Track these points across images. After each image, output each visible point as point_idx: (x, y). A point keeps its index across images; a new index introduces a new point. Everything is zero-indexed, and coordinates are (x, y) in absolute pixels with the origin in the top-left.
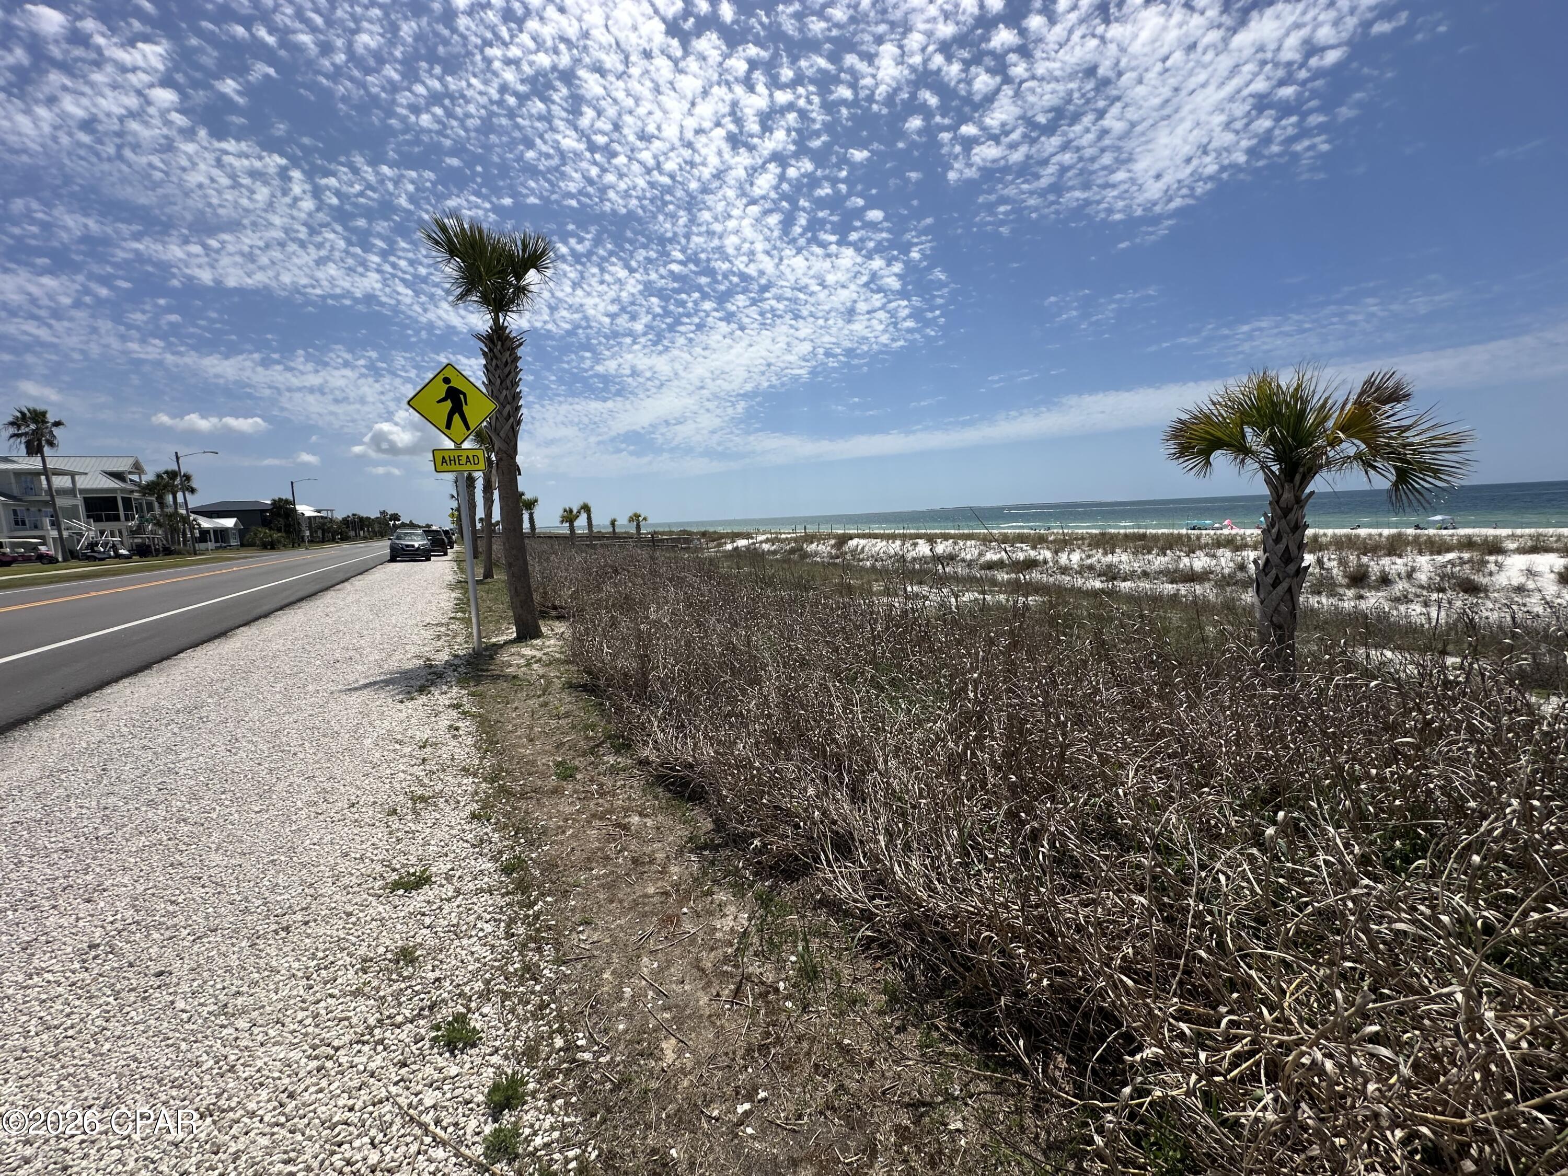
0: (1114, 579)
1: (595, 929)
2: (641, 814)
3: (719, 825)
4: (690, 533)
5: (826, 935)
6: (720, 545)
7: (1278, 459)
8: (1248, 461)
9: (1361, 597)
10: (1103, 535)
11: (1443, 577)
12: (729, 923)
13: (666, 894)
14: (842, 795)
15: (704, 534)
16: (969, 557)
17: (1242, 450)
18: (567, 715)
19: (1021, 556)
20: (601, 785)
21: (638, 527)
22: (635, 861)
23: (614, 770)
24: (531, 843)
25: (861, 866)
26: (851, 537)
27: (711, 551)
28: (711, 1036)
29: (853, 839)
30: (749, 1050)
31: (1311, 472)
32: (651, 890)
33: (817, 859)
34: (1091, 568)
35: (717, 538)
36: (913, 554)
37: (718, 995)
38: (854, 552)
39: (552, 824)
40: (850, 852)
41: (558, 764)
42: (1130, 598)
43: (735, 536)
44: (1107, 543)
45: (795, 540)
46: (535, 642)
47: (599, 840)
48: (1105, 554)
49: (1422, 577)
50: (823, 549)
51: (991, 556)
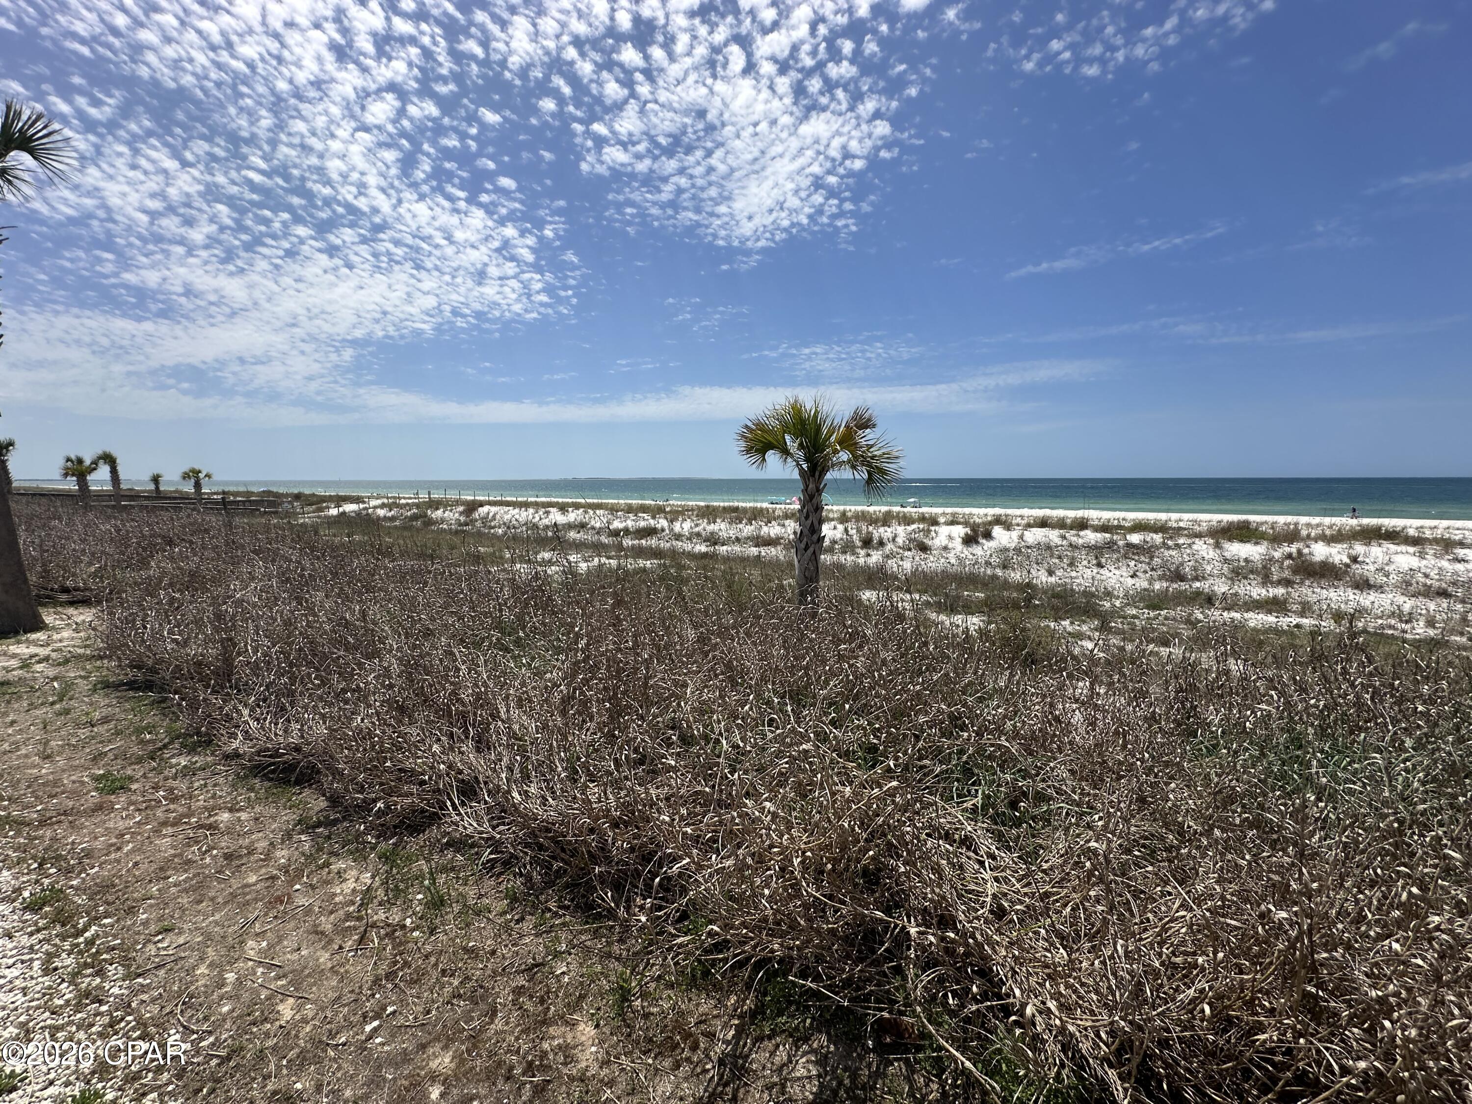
0: (715, 544)
1: (180, 933)
2: (231, 810)
3: (334, 801)
4: (277, 495)
5: (453, 869)
6: (321, 510)
7: (807, 460)
8: (789, 460)
9: (868, 555)
10: (708, 507)
11: (910, 540)
12: (351, 885)
13: (274, 878)
14: (468, 747)
15: (298, 497)
16: (598, 525)
17: (785, 452)
18: (105, 720)
19: (642, 524)
20: (171, 790)
21: (198, 485)
22: (228, 857)
23: (188, 772)
24: (68, 872)
25: (486, 802)
26: (481, 504)
27: (307, 518)
28: (334, 983)
29: (478, 782)
30: (377, 981)
31: (824, 470)
32: (252, 879)
33: (443, 807)
34: (698, 535)
35: (317, 502)
36: (546, 522)
37: (341, 947)
38: (485, 519)
39: (99, 844)
40: (476, 794)
41: (97, 779)
42: (727, 559)
43: (340, 500)
44: (710, 513)
45: (418, 506)
46: (33, 636)
47: (173, 847)
48: (709, 523)
49: (900, 541)
50: (452, 516)
51: (617, 524)
